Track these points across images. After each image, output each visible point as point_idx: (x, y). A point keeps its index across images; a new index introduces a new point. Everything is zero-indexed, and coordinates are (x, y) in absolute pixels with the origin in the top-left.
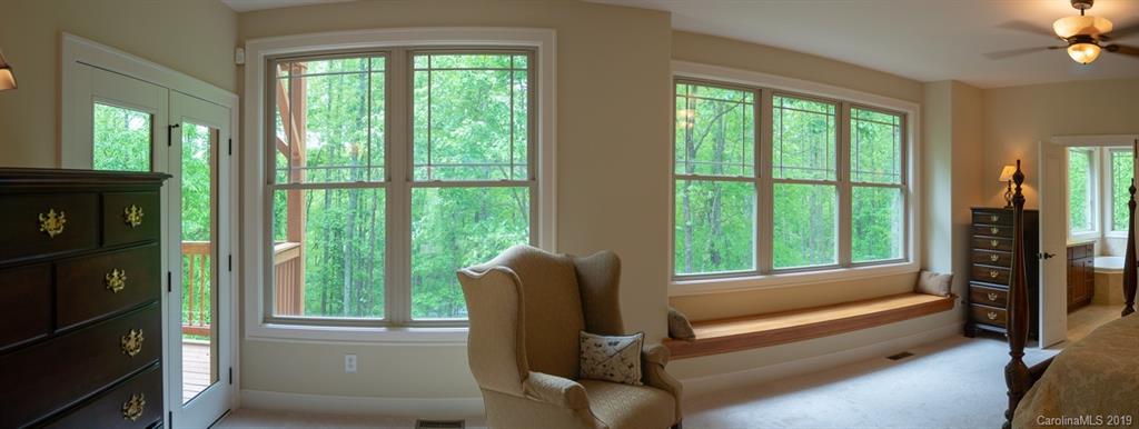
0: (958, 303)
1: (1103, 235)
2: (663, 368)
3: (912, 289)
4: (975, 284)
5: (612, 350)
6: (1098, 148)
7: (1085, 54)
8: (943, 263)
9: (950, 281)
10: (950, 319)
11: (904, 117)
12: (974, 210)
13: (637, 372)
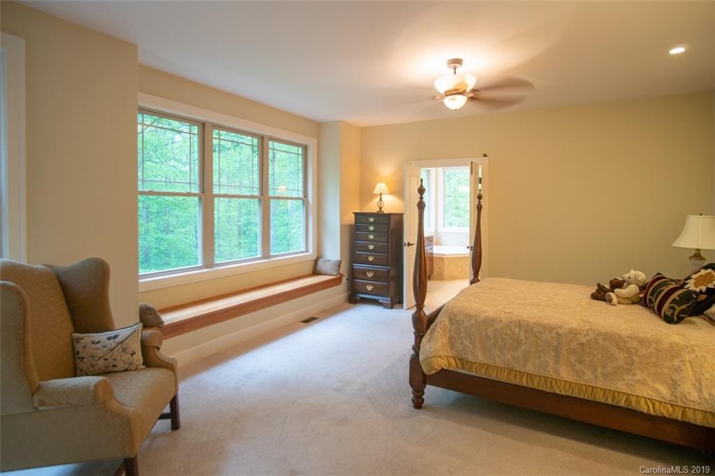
0: (344, 280)
1: (436, 231)
2: (158, 349)
3: (311, 272)
4: (357, 266)
5: (112, 343)
6: (434, 169)
7: (456, 103)
8: (334, 252)
9: (339, 264)
10: (340, 292)
11: (305, 148)
12: (356, 214)
13: (139, 357)
